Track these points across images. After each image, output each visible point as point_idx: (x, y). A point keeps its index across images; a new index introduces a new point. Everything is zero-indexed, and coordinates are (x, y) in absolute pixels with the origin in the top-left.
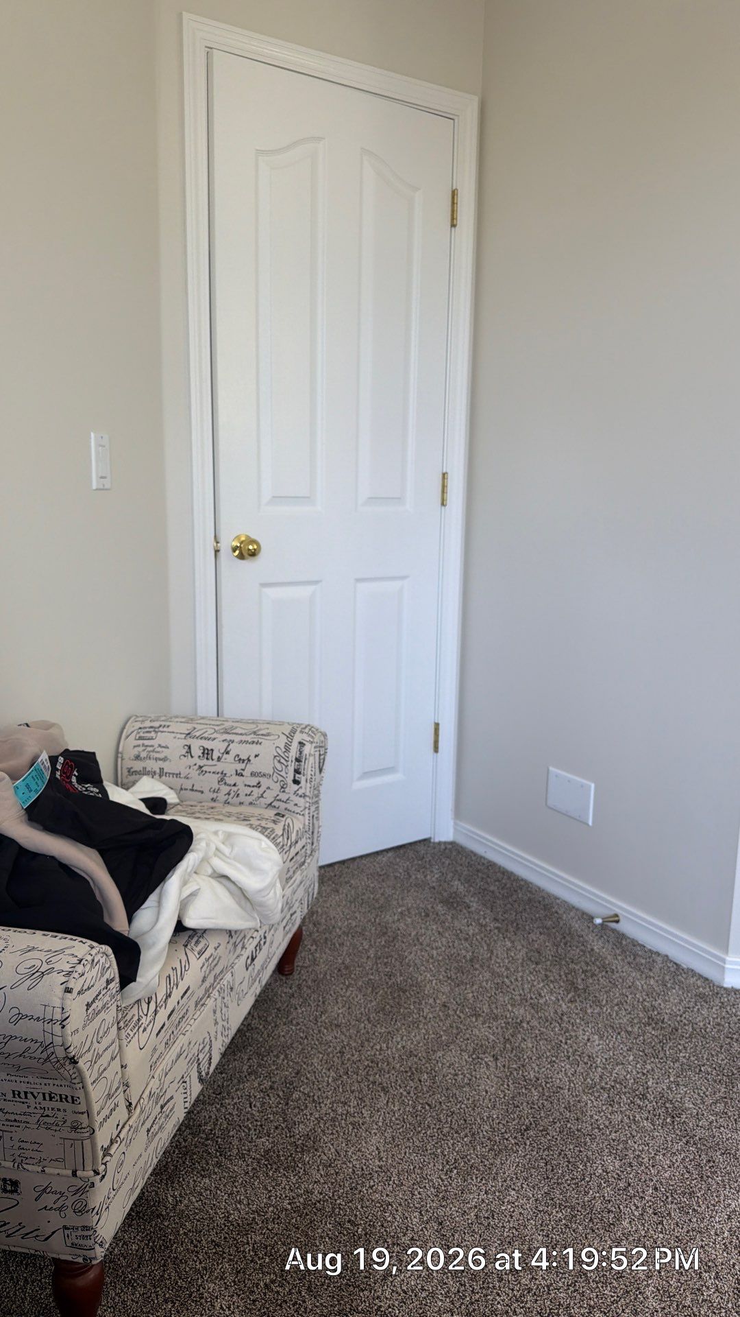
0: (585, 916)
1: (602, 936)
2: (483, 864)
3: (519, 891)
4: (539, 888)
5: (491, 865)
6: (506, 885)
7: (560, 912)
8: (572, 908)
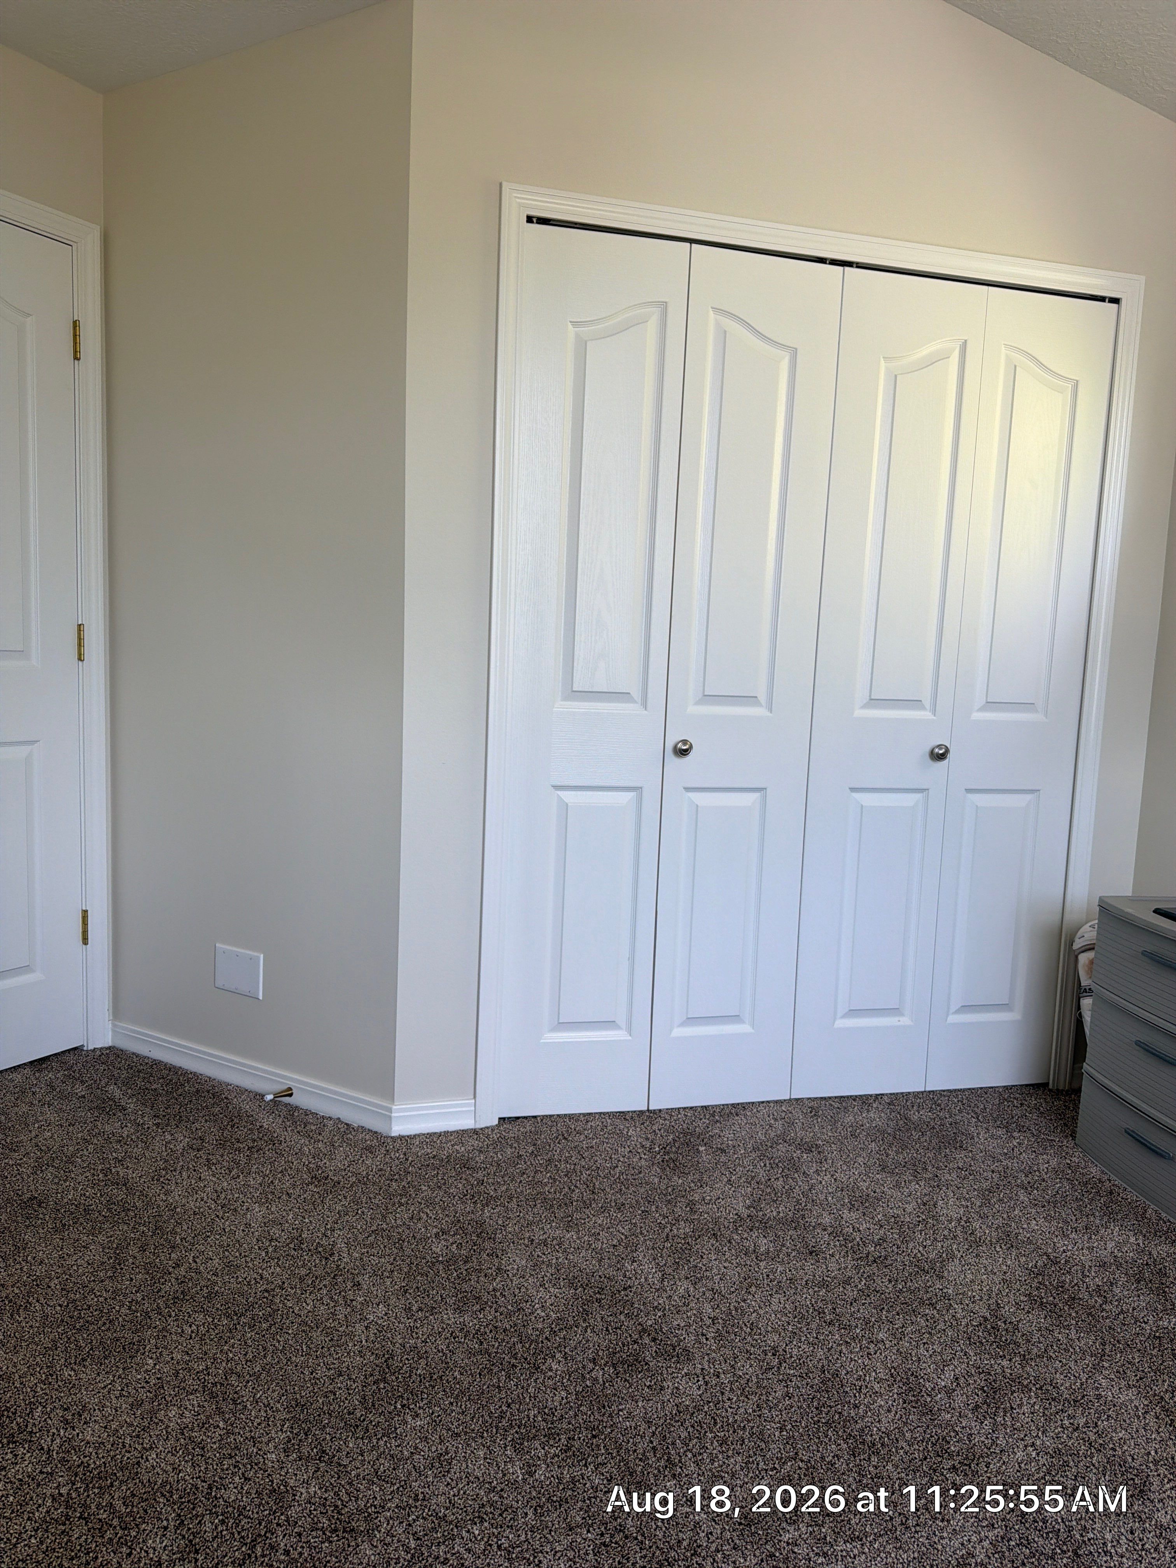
0: (258, 1097)
1: (273, 1113)
2: (147, 1064)
3: (186, 1085)
4: (210, 1078)
5: (156, 1063)
6: (171, 1080)
7: (230, 1097)
8: (242, 1091)
